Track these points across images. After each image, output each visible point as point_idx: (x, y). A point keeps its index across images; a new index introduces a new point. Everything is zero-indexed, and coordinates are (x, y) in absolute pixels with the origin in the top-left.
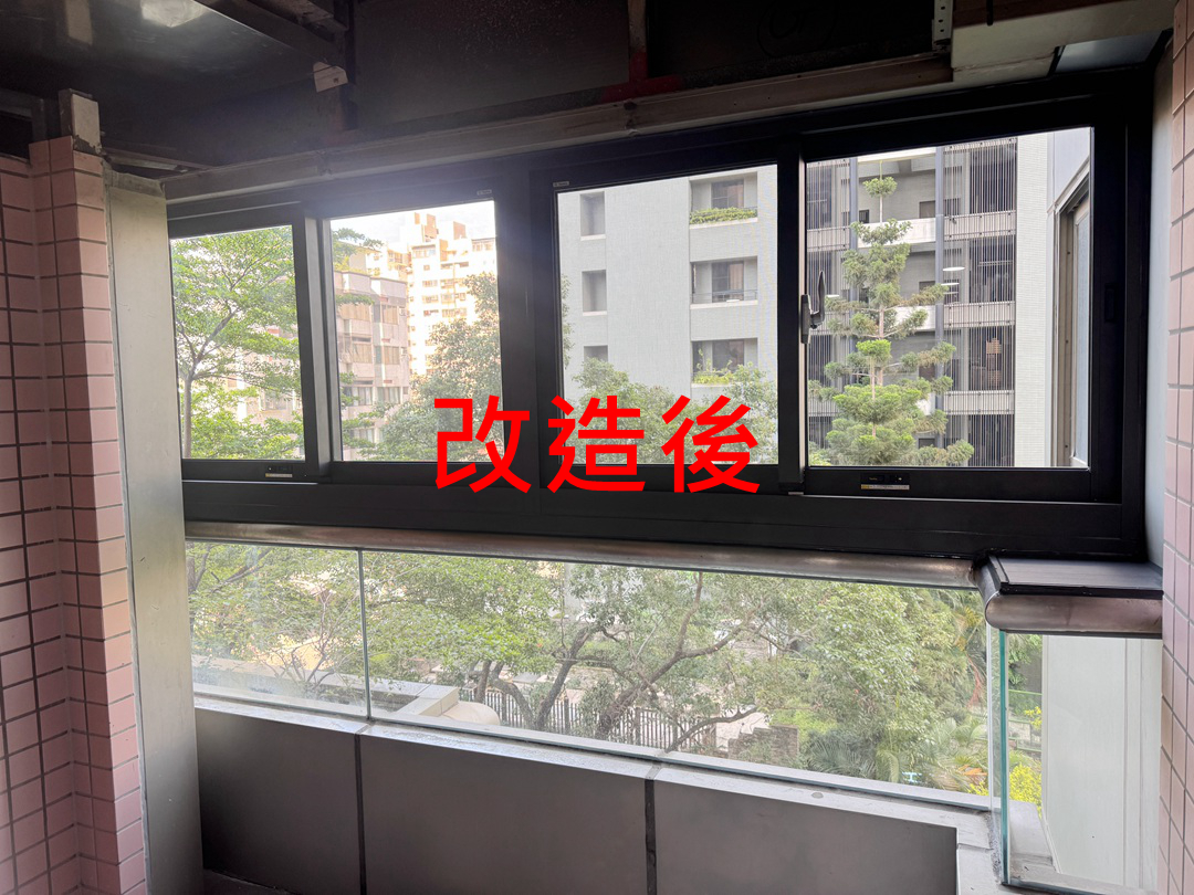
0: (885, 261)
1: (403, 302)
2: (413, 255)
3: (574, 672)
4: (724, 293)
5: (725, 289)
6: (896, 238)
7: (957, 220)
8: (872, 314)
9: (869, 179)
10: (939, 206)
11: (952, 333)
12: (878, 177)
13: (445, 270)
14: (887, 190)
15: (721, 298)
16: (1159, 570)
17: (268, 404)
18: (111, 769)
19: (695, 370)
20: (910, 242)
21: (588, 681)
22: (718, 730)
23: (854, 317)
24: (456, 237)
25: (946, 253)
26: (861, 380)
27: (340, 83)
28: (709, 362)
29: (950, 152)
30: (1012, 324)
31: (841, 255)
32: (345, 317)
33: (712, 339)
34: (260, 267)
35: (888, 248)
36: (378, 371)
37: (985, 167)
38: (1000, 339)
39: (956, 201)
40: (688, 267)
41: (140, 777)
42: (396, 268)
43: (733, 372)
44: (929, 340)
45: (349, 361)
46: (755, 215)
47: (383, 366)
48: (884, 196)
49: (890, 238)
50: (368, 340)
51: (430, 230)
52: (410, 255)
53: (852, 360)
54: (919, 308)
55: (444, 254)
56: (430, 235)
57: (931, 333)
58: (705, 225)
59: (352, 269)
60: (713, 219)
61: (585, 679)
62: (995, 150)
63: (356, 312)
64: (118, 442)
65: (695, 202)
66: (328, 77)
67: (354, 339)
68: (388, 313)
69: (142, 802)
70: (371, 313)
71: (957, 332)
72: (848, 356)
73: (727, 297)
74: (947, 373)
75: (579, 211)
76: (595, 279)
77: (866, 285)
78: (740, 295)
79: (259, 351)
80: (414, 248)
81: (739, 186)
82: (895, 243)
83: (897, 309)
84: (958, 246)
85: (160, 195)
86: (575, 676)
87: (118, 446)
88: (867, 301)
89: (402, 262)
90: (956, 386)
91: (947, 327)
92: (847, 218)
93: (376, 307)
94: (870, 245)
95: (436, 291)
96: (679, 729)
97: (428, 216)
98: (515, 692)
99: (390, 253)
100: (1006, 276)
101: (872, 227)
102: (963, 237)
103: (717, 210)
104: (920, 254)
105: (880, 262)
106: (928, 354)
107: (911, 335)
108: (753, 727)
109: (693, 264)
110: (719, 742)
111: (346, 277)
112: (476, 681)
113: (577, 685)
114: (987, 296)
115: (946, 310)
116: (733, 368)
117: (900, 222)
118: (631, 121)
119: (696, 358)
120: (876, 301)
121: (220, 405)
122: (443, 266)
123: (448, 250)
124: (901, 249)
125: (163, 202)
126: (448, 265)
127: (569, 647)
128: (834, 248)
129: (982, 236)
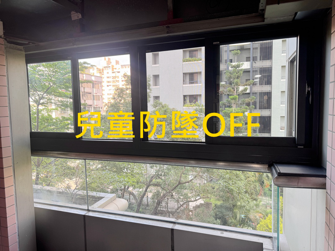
0: (237, 73)
1: (101, 82)
2: (104, 69)
3: (149, 188)
4: (192, 82)
5: (193, 81)
6: (240, 67)
7: (256, 62)
8: (233, 88)
9: (233, 50)
10: (251, 58)
11: (255, 94)
12: (236, 50)
13: (113, 74)
14: (238, 54)
15: (191, 83)
16: (325, 169)
17: (61, 112)
18: (7, 228)
19: (184, 103)
20: (243, 68)
21: (154, 191)
22: (190, 204)
23: (228, 89)
24: (116, 64)
25: (253, 71)
26: (230, 107)
27: (79, 18)
28: (188, 101)
29: (254, 43)
30: (271, 91)
31: (224, 72)
32: (84, 87)
33: (189, 94)
34: (60, 72)
35: (238, 70)
36: (94, 103)
37: (264, 48)
38: (267, 95)
39: (256, 57)
40: (182, 74)
41: (17, 229)
42: (99, 73)
43: (194, 104)
44: (248, 95)
45: (85, 99)
46: (201, 60)
47: (95, 101)
48: (237, 55)
49: (238, 67)
50: (91, 93)
51: (109, 62)
52: (103, 69)
53: (227, 101)
54: (246, 87)
55: (113, 69)
56: (109, 63)
57: (249, 94)
58: (187, 63)
59: (86, 73)
60: (189, 61)
61: (153, 190)
62: (266, 43)
63: (87, 85)
64: (9, 127)
65: (184, 56)
66: (76, 16)
67: (87, 93)
68: (96, 86)
69: (17, 237)
70: (92, 86)
71: (256, 93)
72: (226, 100)
73: (193, 83)
74: (253, 105)
75: (152, 58)
76: (156, 77)
77: (231, 80)
78: (197, 82)
79: (59, 97)
80: (104, 67)
81: (196, 52)
82: (240, 68)
83: (240, 87)
84: (256, 69)
85: (22, 51)
86: (150, 189)
87: (9, 128)
88: (231, 85)
89: (101, 71)
90: (255, 108)
91: (253, 92)
92: (226, 61)
93: (93, 84)
94: (233, 69)
95: (111, 80)
96: (179, 204)
97: (108, 58)
98: (133, 194)
99: (97, 68)
100: (269, 78)
101: (233, 64)
102: (258, 67)
103: (190, 58)
104: (246, 72)
105: (235, 73)
106: (248, 99)
107: (243, 94)
108: (199, 203)
109: (184, 73)
110: (190, 207)
111: (84, 75)
112: (122, 191)
113: (151, 192)
114: (264, 83)
115: (253, 87)
116: (195, 102)
117: (241, 63)
118: (168, 32)
119: (184, 100)
120: (234, 84)
121: (47, 112)
122: (113, 72)
123: (114, 68)
124: (241, 70)
125: (24, 53)
126: (114, 72)
127: (148, 181)
128: (222, 70)
129: (263, 67)
